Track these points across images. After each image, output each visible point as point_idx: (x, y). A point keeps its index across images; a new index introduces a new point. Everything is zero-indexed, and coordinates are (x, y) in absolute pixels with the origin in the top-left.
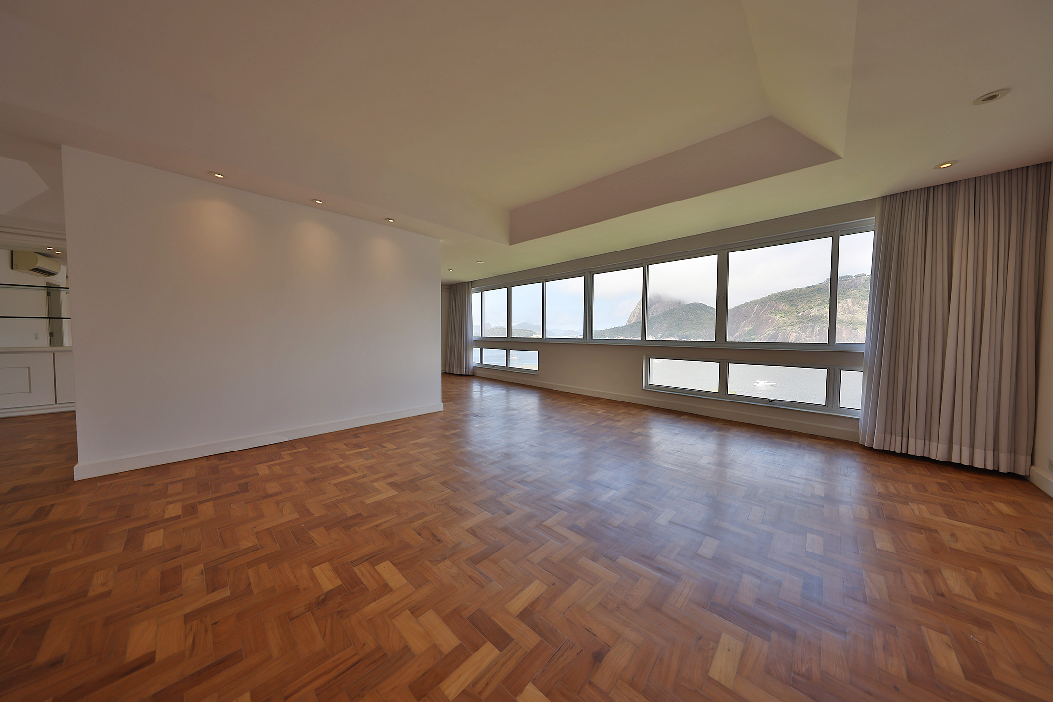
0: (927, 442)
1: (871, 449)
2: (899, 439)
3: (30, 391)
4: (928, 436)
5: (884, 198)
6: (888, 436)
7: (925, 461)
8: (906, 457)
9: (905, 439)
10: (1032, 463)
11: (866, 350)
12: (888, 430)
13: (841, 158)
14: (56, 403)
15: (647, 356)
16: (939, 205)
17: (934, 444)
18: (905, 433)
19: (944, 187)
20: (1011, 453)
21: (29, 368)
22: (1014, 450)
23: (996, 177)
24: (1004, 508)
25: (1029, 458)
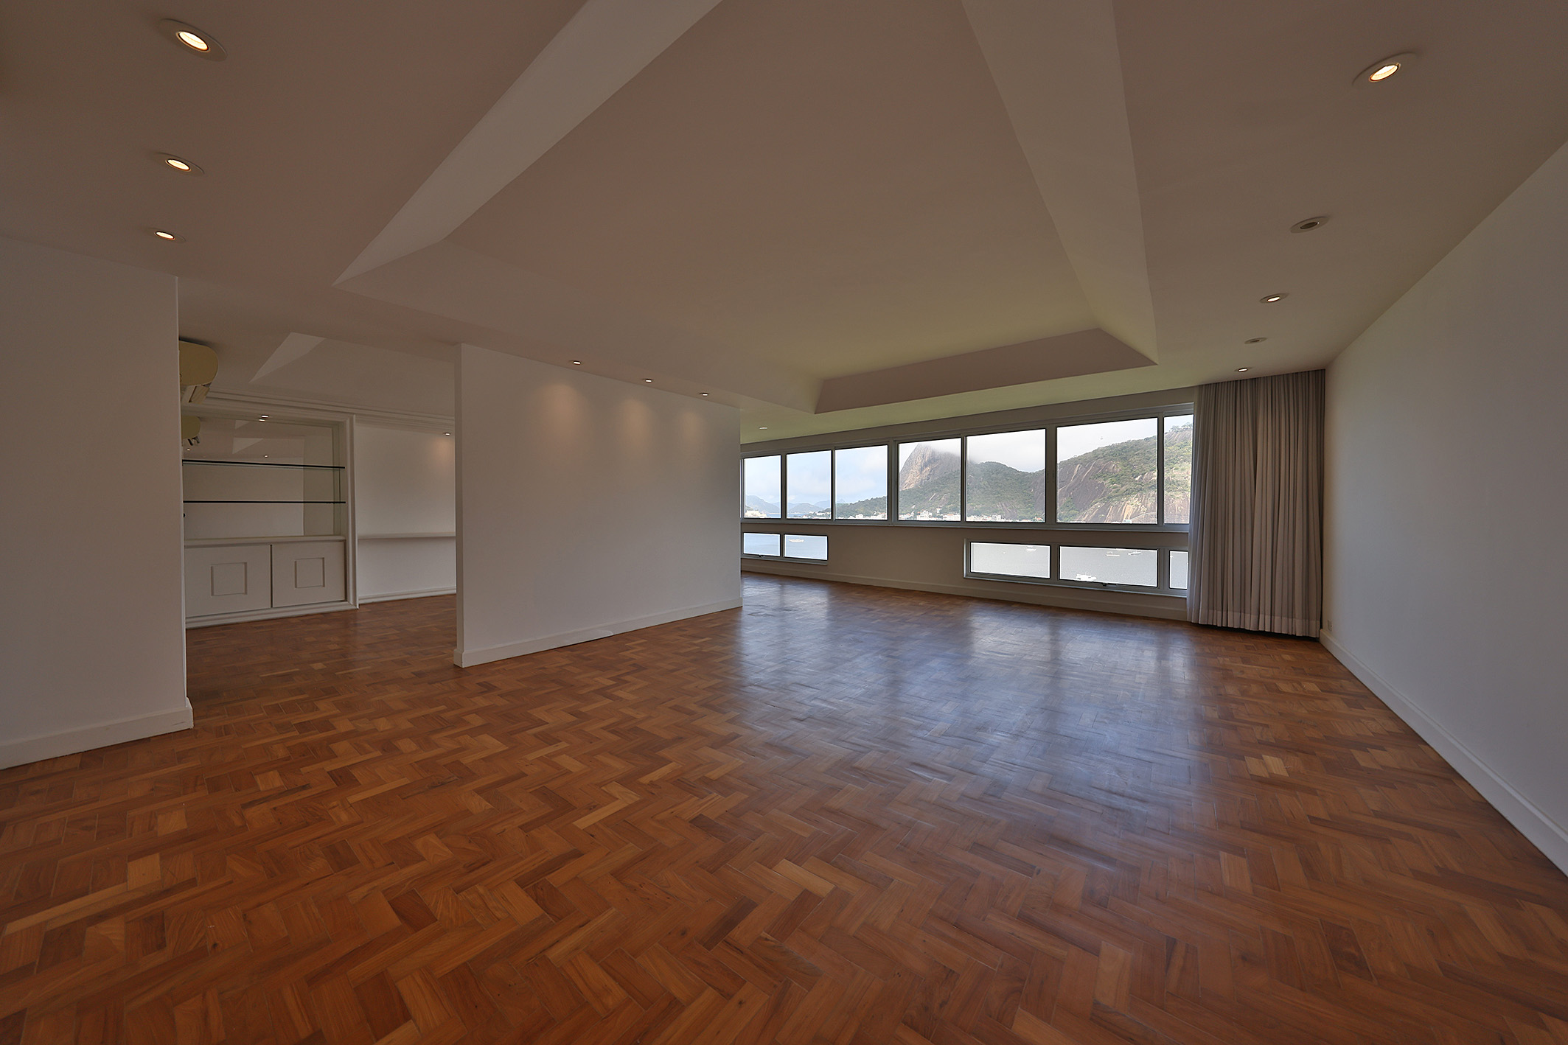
0: (1242, 614)
1: (1197, 625)
2: (1220, 613)
3: (246, 593)
4: (1242, 610)
5: (1200, 386)
6: (1211, 611)
7: (1241, 632)
8: (1226, 630)
9: (1224, 613)
10: (1321, 627)
11: (1190, 531)
12: (1211, 606)
13: (1156, 364)
14: (272, 606)
15: (967, 539)
16: (1245, 399)
17: (1248, 615)
18: (1224, 609)
19: (1248, 381)
20: (1306, 619)
21: (246, 563)
22: (1306, 617)
23: (1286, 377)
24: (1287, 657)
25: (1319, 622)
